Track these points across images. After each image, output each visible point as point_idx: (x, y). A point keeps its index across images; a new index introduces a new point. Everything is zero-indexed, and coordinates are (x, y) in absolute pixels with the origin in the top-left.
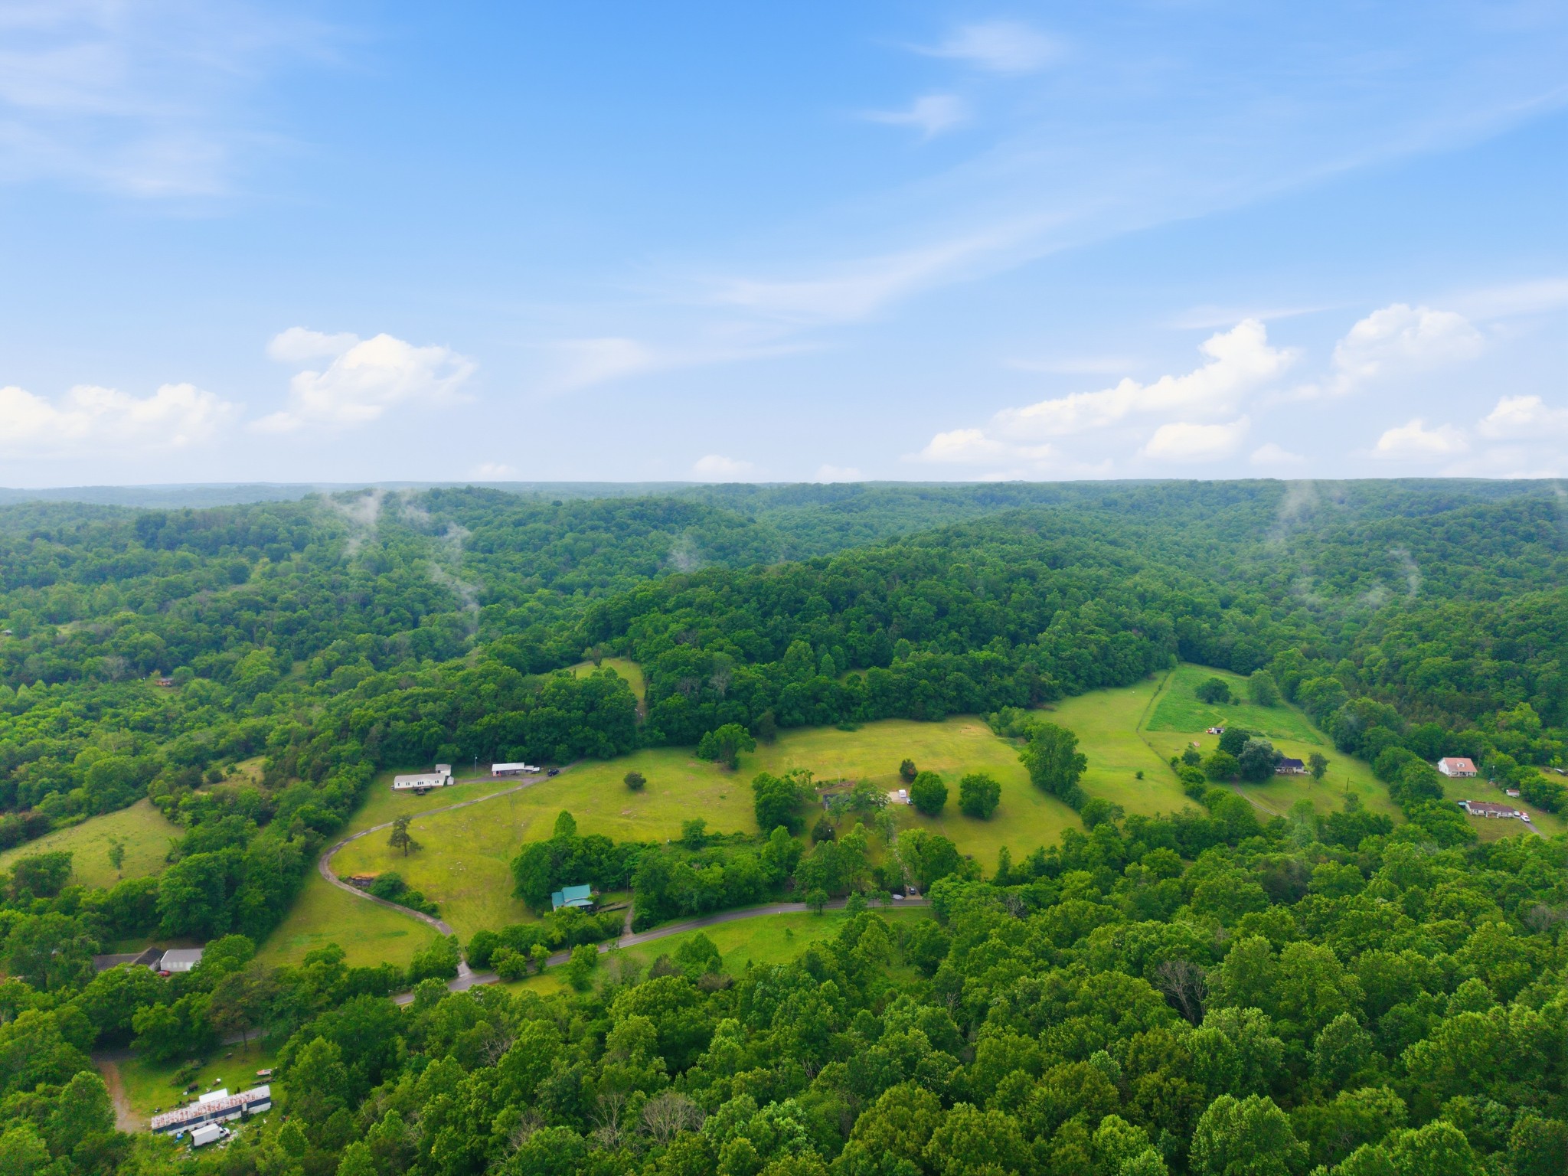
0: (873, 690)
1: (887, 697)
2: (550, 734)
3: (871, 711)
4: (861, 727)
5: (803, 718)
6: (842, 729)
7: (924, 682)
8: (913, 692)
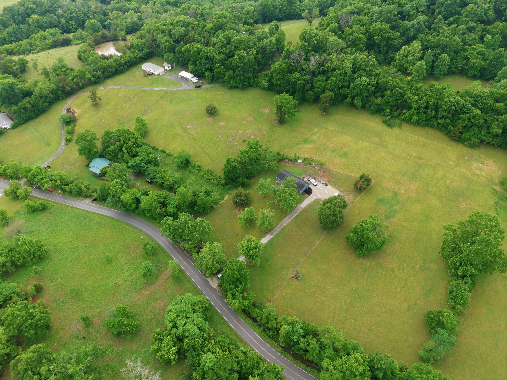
0: (427, 103)
1: (437, 112)
2: (206, 64)
3: (415, 117)
4: (400, 127)
5: (360, 104)
6: (385, 122)
7: (478, 112)
8: (461, 116)
